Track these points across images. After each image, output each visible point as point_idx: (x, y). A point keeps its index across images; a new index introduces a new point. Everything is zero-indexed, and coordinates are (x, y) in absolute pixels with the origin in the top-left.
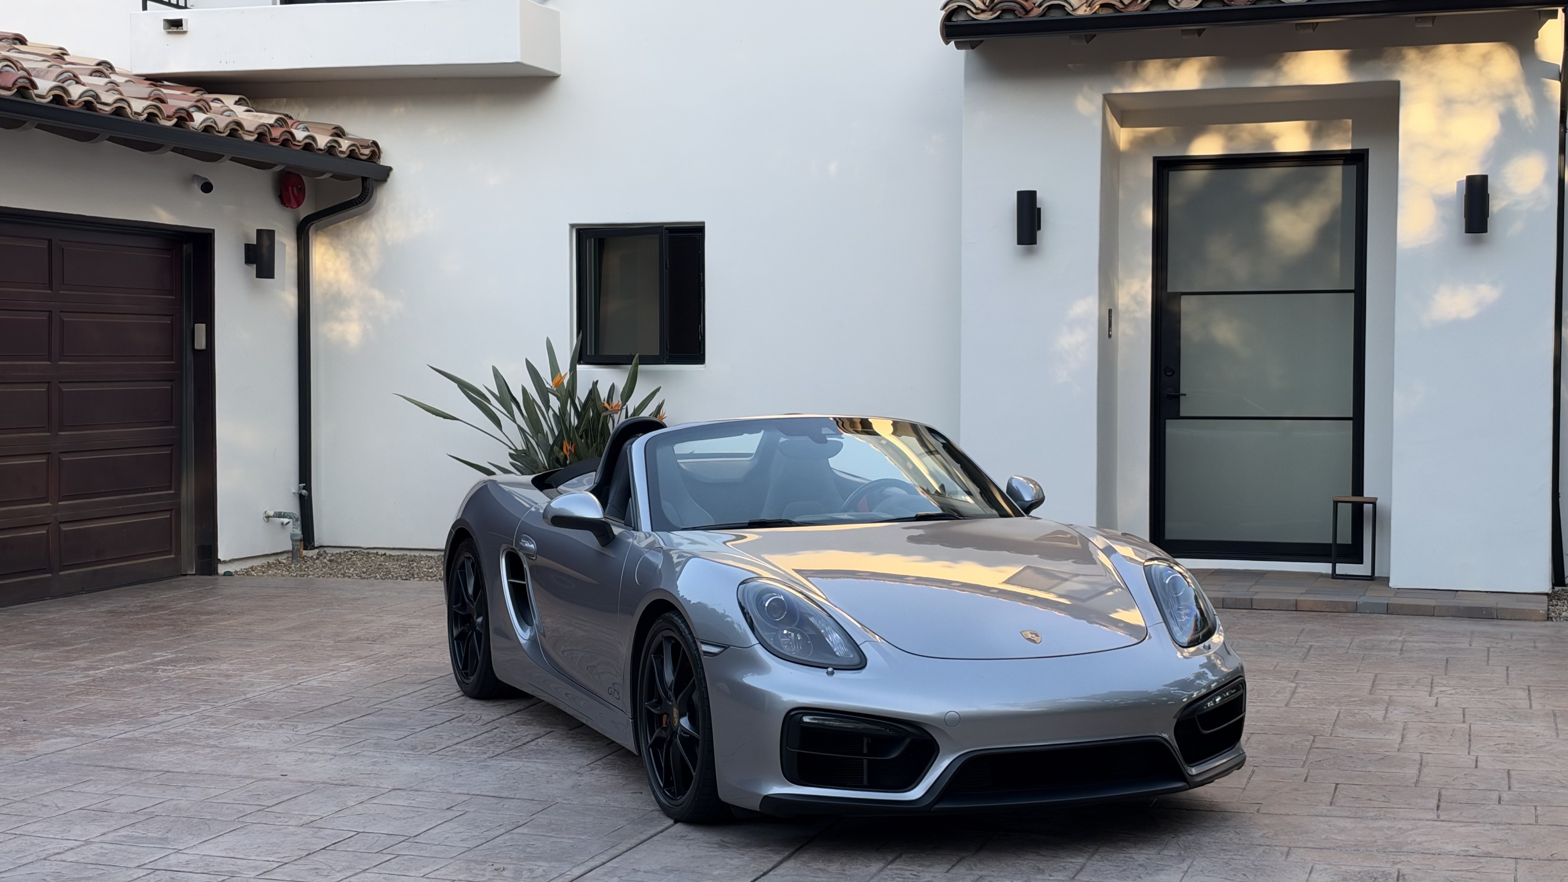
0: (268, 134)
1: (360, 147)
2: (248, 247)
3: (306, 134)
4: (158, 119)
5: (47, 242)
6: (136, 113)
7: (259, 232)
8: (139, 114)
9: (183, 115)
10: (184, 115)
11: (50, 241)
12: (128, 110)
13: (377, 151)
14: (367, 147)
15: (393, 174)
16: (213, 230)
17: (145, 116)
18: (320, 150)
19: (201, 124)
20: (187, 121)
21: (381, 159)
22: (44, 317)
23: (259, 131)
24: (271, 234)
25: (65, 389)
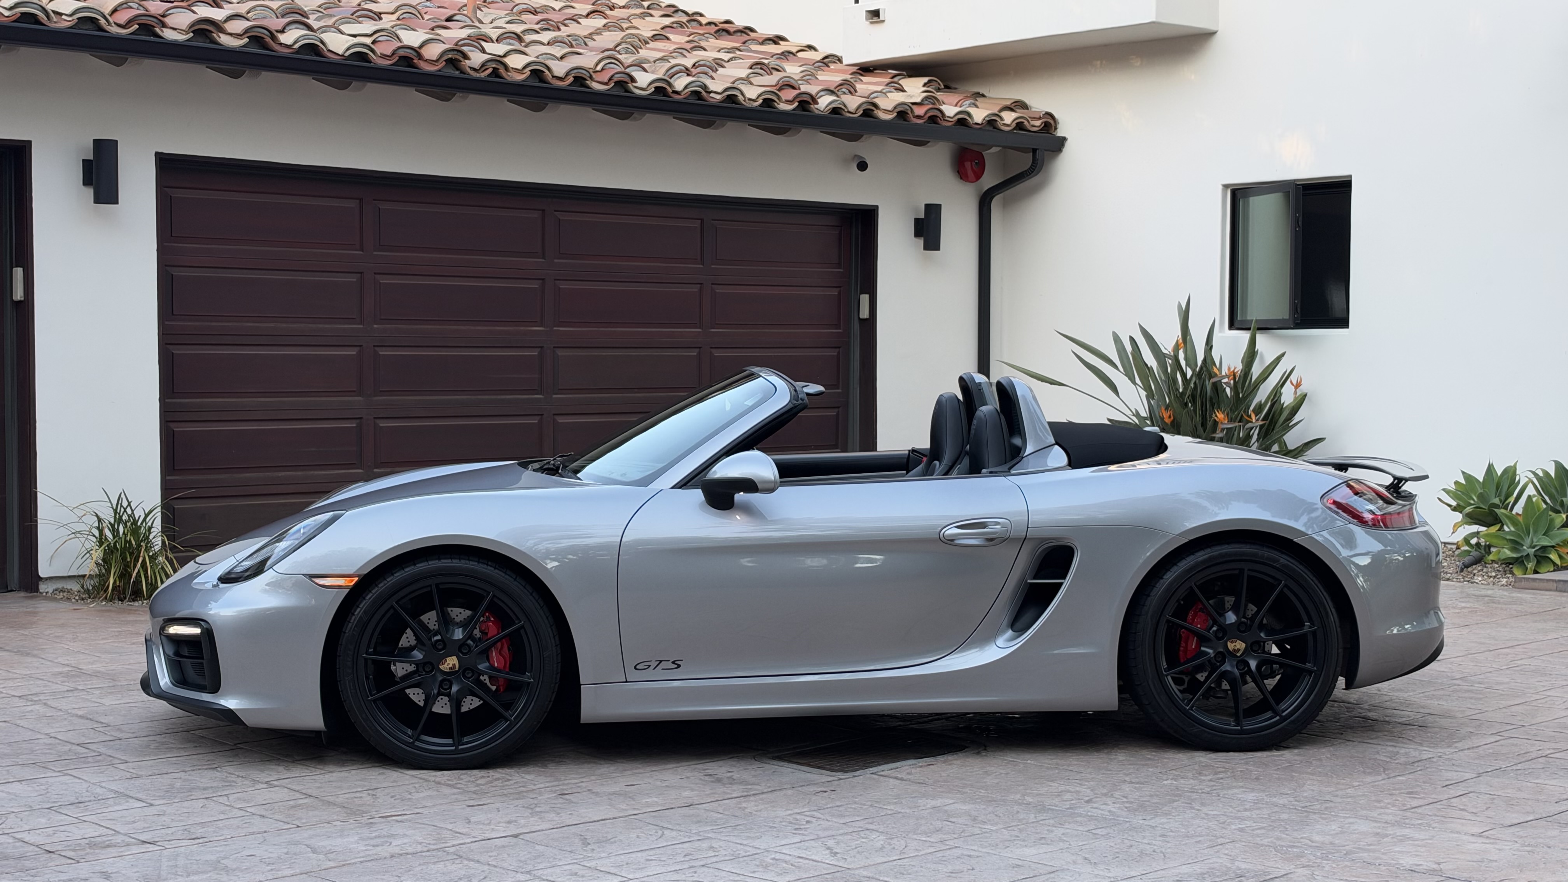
0: (909, 112)
1: (1029, 119)
2: (917, 221)
3: (958, 109)
4: (776, 104)
5: (700, 221)
6: (750, 99)
7: (928, 206)
8: (754, 101)
9: (805, 99)
10: (808, 98)
11: (702, 220)
12: (741, 97)
13: (1052, 122)
14: (1040, 118)
15: (1068, 145)
16: (877, 207)
17: (760, 101)
18: (977, 124)
19: (826, 107)
20: (811, 104)
21: (1058, 130)
22: (695, 289)
23: (898, 110)
24: (938, 207)
25: (717, 353)
